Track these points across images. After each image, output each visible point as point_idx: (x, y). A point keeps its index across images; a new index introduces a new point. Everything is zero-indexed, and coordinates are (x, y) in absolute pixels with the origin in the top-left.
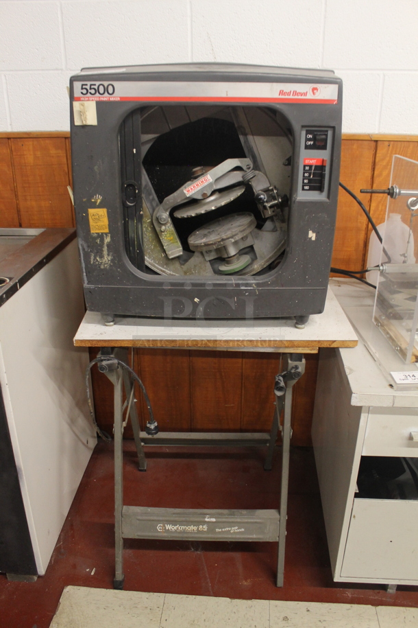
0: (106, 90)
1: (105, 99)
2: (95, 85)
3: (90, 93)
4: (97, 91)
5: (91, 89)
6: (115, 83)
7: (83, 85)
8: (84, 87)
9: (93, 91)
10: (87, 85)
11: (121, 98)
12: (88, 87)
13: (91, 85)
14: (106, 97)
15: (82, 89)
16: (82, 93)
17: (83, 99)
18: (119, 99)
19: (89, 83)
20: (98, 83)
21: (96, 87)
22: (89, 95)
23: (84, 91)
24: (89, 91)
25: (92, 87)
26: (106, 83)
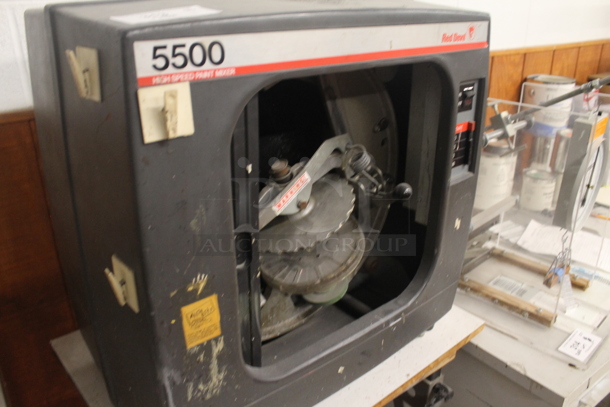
0: (207, 54)
1: (206, 75)
2: (183, 46)
3: (174, 65)
4: (188, 59)
5: (174, 55)
6: (224, 39)
7: (156, 49)
8: (159, 52)
9: (179, 61)
10: (165, 47)
11: (238, 69)
12: (168, 52)
13: (175, 47)
14: (208, 71)
15: (155, 57)
16: (155, 67)
17: (157, 80)
18: (233, 72)
19: (170, 43)
20: (189, 42)
21: (186, 51)
22: (170, 69)
23: (161, 63)
24: (172, 60)
25: (178, 51)
26: (206, 41)
